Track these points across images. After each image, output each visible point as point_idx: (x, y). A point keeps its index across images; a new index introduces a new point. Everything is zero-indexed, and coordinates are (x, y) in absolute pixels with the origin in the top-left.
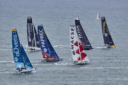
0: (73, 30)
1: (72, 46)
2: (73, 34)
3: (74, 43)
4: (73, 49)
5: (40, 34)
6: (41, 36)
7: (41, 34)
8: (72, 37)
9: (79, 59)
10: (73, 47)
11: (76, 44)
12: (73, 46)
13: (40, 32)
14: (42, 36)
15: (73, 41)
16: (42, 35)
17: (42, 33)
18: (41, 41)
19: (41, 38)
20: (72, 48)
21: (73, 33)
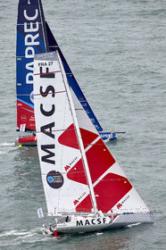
0: (52, 75)
1: (44, 148)
2: (50, 95)
3: (58, 135)
4: (53, 162)
5: (26, 30)
6: (27, 36)
7: (29, 27)
8: (48, 109)
9: (84, 206)
10: (53, 155)
11: (68, 138)
12: (53, 147)
13: (29, 22)
14: (33, 38)
15: (53, 125)
16: (34, 34)
17: (35, 26)
18: (27, 56)
19: (27, 43)
20: (44, 159)
21: (50, 88)
